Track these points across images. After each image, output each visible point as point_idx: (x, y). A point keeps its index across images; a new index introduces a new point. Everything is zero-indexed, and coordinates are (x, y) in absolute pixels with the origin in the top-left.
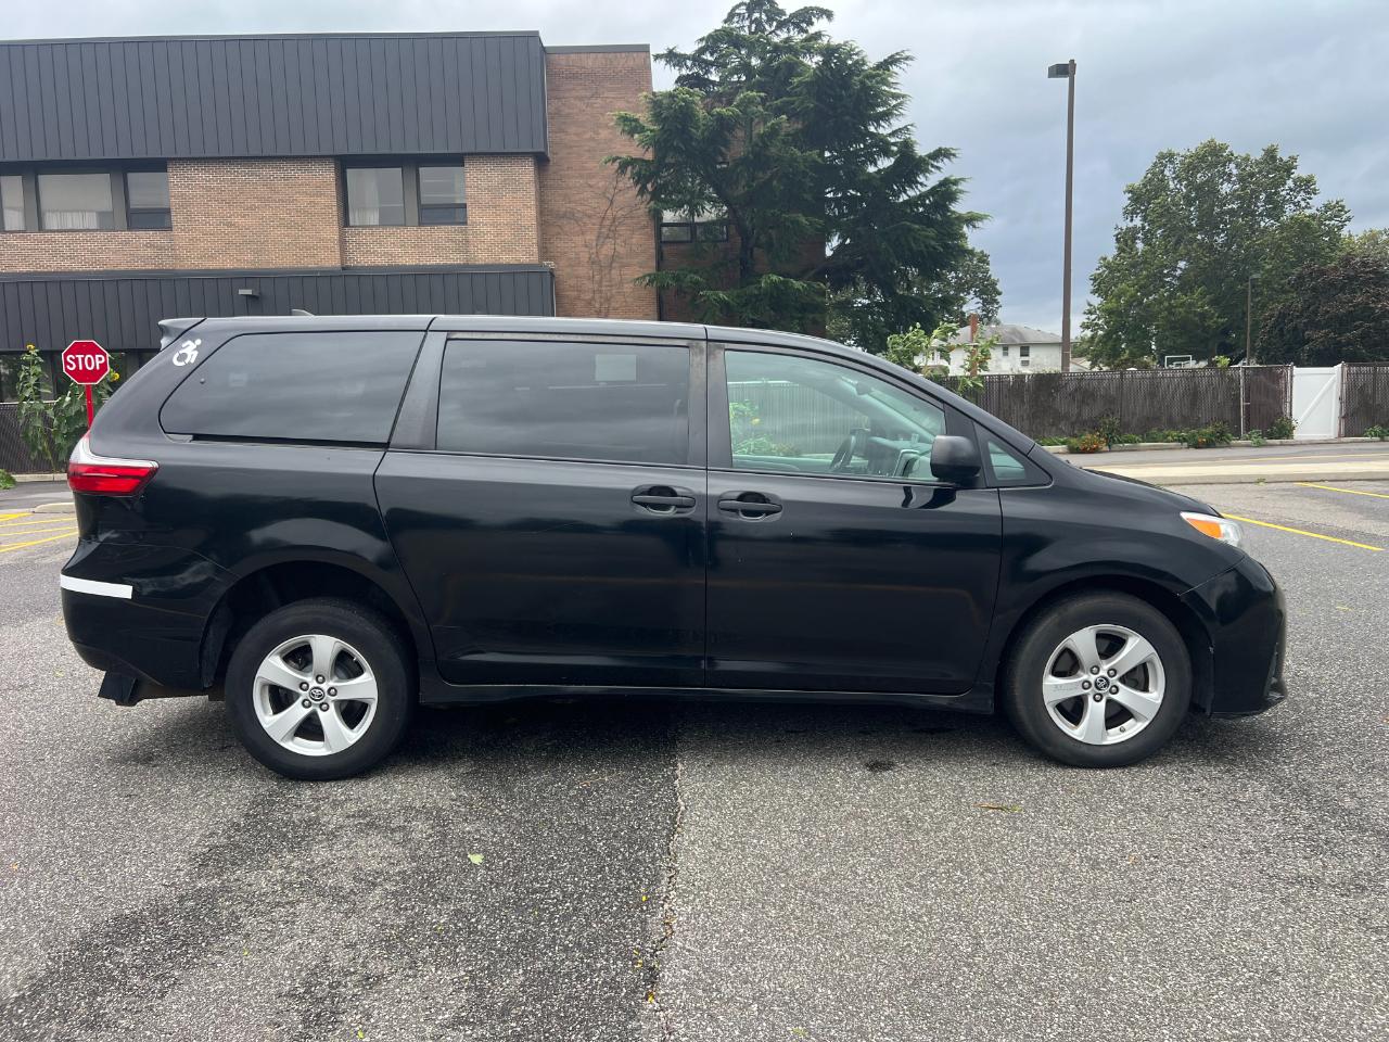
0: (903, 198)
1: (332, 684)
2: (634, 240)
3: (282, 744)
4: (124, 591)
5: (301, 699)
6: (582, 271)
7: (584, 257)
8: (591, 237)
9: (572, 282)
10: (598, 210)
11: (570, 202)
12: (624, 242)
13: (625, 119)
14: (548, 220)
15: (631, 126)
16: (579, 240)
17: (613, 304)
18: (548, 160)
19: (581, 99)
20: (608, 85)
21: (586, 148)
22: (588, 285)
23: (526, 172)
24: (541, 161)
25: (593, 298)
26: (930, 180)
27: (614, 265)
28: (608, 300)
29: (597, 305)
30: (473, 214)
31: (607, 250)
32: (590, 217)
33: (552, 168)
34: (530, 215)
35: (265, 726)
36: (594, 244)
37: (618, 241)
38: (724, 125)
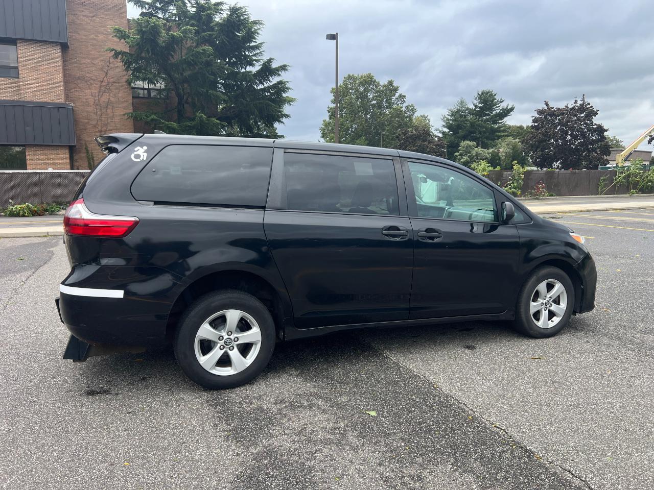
0: (261, 87)
1: (236, 335)
2: (120, 95)
3: (211, 371)
4: (119, 294)
5: (219, 345)
6: (90, 109)
7: (91, 101)
8: (95, 91)
9: (85, 114)
10: (98, 77)
11: (82, 71)
12: (115, 95)
13: (118, 31)
14: (68, 79)
15: (121, 35)
16: (88, 92)
17: (109, 127)
18: (69, 48)
19: (88, 17)
20: (103, 11)
21: (91, 44)
22: (94, 117)
23: (56, 53)
24: (64, 47)
25: (97, 124)
26: (274, 80)
27: (109, 107)
28: (106, 125)
29: (100, 128)
30: (23, 73)
31: (105, 98)
32: (94, 80)
33: (70, 51)
34: (59, 76)
35: (201, 363)
36: (97, 94)
37: (111, 95)
38: (174, 41)
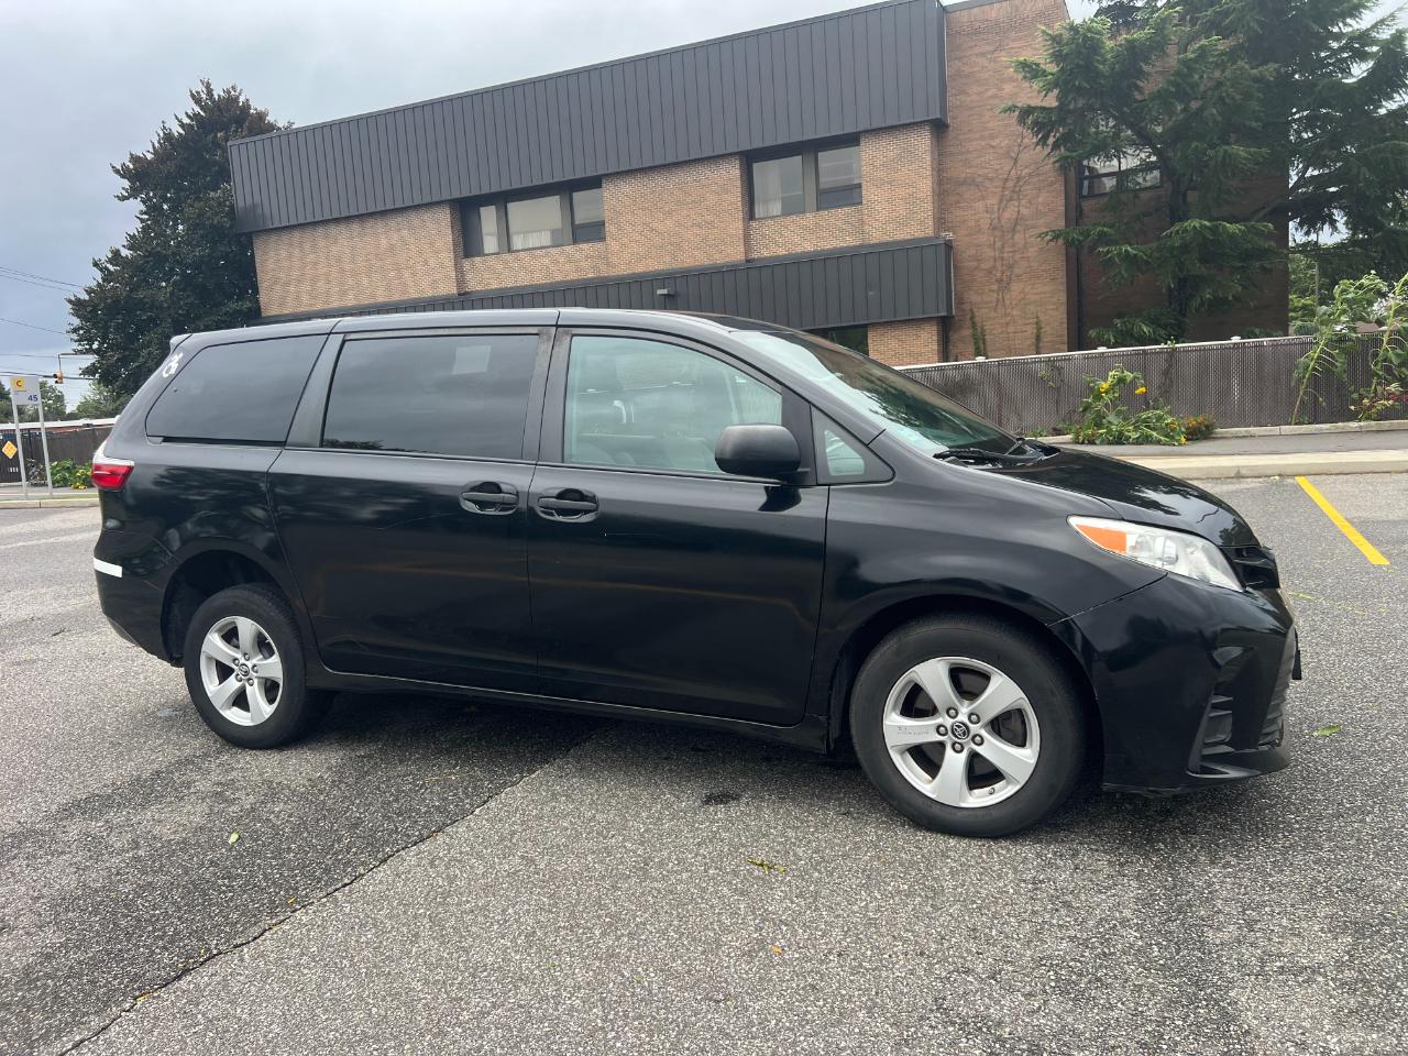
2: (1040, 200)
6: (983, 239)
7: (985, 223)
8: (993, 201)
9: (972, 252)
10: (1000, 171)
11: (971, 167)
12: (1030, 202)
13: (1024, 65)
14: (946, 191)
15: (1031, 71)
16: (980, 205)
17: (1016, 271)
18: (947, 126)
19: (983, 54)
20: (1013, 34)
21: (989, 107)
22: (989, 253)
23: (922, 142)
24: (939, 127)
25: (994, 267)
27: (1018, 228)
28: (1011, 267)
29: (999, 274)
30: (868, 193)
31: (1010, 214)
32: (991, 180)
33: (951, 133)
34: (926, 186)
36: (996, 207)
37: (1023, 202)
38: (1135, 55)
